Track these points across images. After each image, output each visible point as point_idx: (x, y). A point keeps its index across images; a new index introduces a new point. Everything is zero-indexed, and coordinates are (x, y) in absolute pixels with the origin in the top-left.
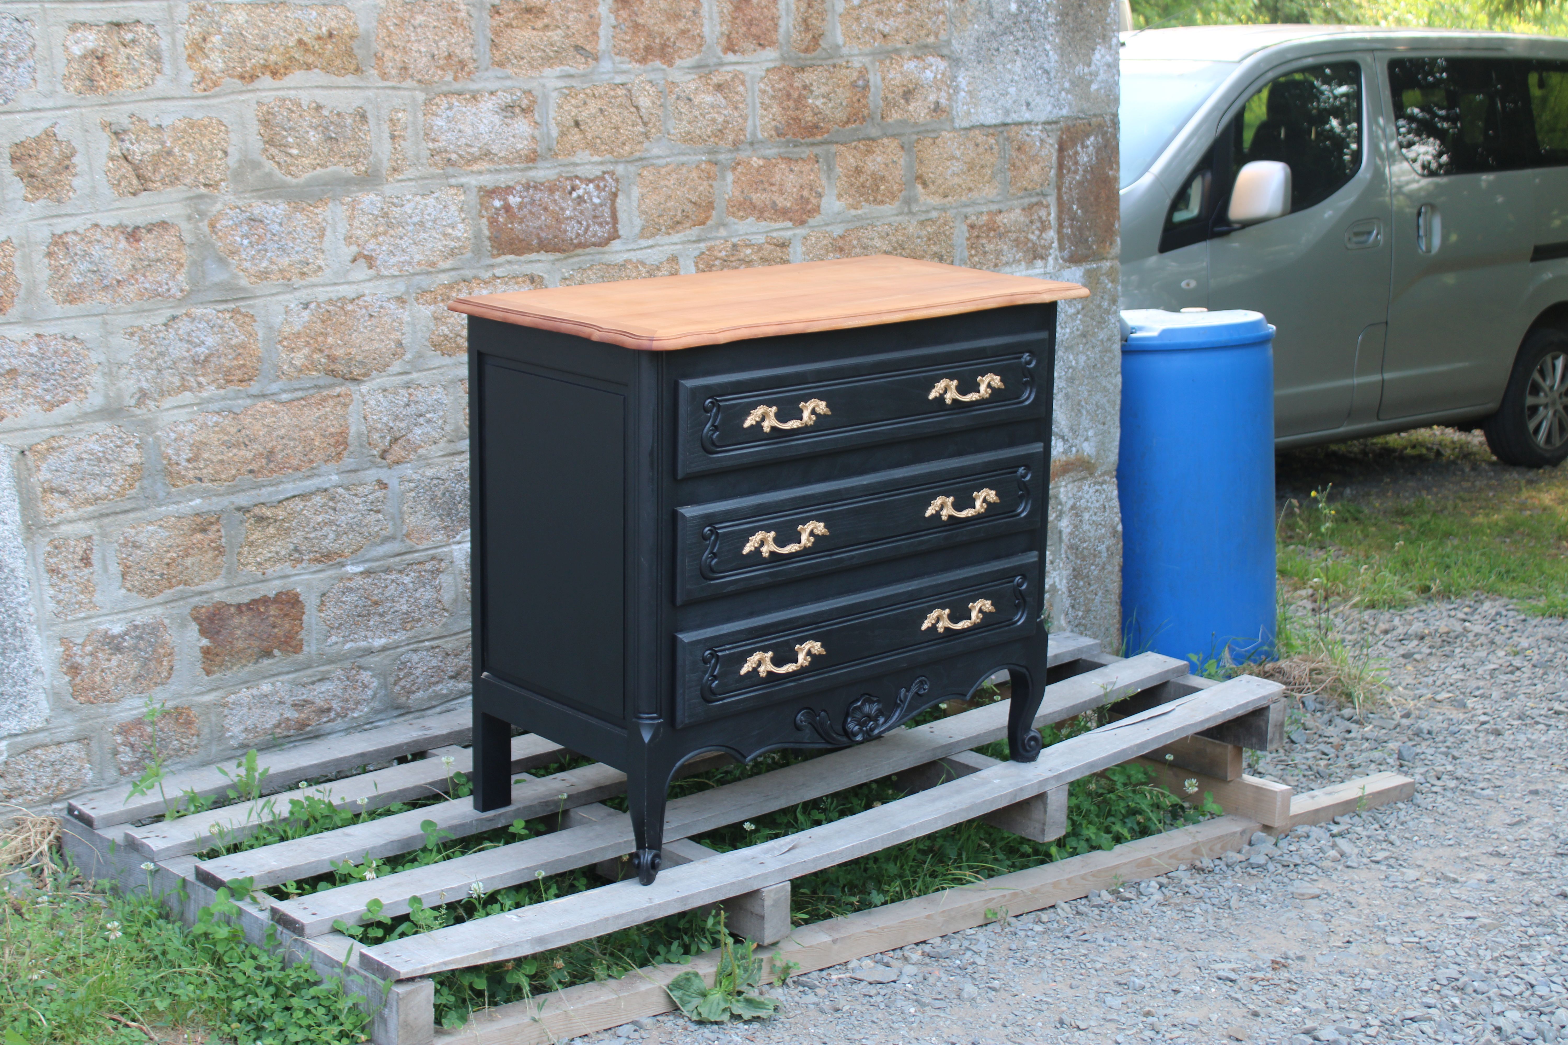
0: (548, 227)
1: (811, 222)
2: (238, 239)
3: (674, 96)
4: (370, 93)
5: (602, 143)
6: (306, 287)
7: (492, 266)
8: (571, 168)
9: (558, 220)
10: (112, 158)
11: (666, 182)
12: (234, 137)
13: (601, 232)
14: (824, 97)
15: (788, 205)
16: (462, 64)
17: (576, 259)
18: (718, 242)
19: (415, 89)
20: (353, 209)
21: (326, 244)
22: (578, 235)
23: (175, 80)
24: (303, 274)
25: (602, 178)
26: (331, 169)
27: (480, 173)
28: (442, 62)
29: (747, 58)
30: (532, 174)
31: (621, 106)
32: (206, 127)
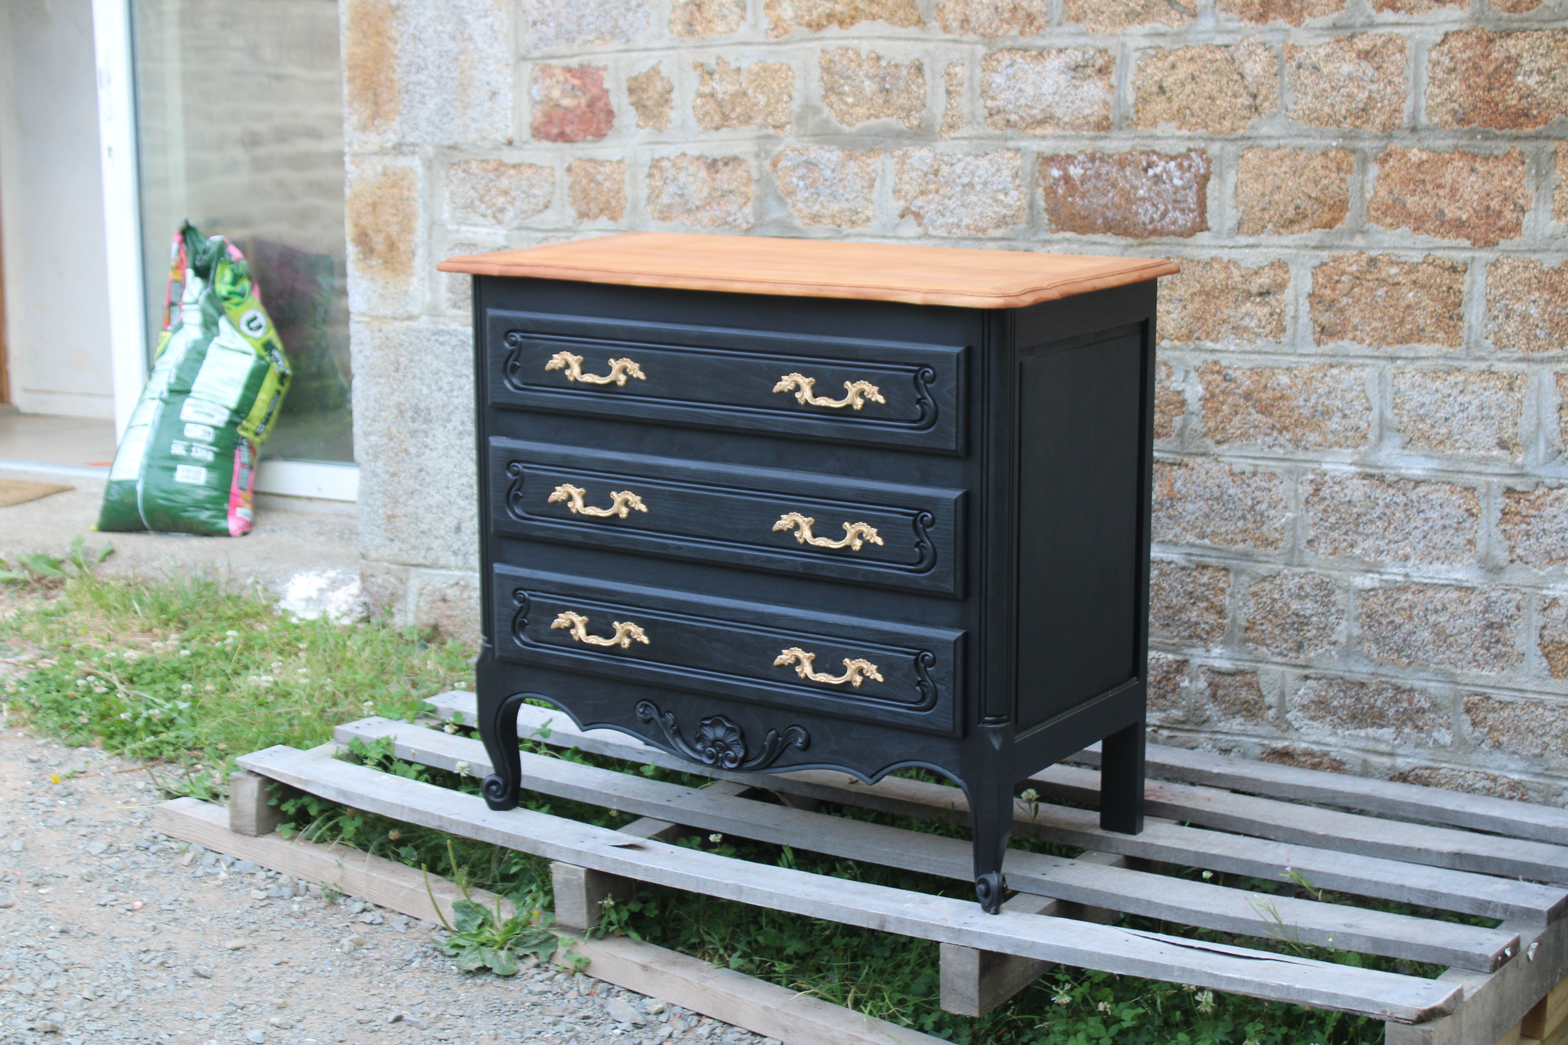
0: (1118, 207)
1: (1503, 244)
2: (795, 180)
3: (1294, 64)
4: (930, 46)
5: (1192, 115)
6: (856, 236)
7: (1049, 242)
8: (1149, 142)
9: (1128, 200)
10: (701, 95)
11: (1275, 169)
12: (799, 83)
13: (1183, 220)
14: (1539, 72)
15: (1464, 217)
16: (1031, 18)
17: (1150, 248)
18: (1348, 253)
19: (976, 43)
20: (903, 163)
21: (874, 196)
22: (1152, 220)
23: (755, 26)
24: (853, 223)
25: (1187, 156)
26: (884, 120)
27: (1044, 138)
28: (1006, 15)
29: (1416, 17)
30: (1101, 144)
31: (1217, 71)
32: (776, 71)
